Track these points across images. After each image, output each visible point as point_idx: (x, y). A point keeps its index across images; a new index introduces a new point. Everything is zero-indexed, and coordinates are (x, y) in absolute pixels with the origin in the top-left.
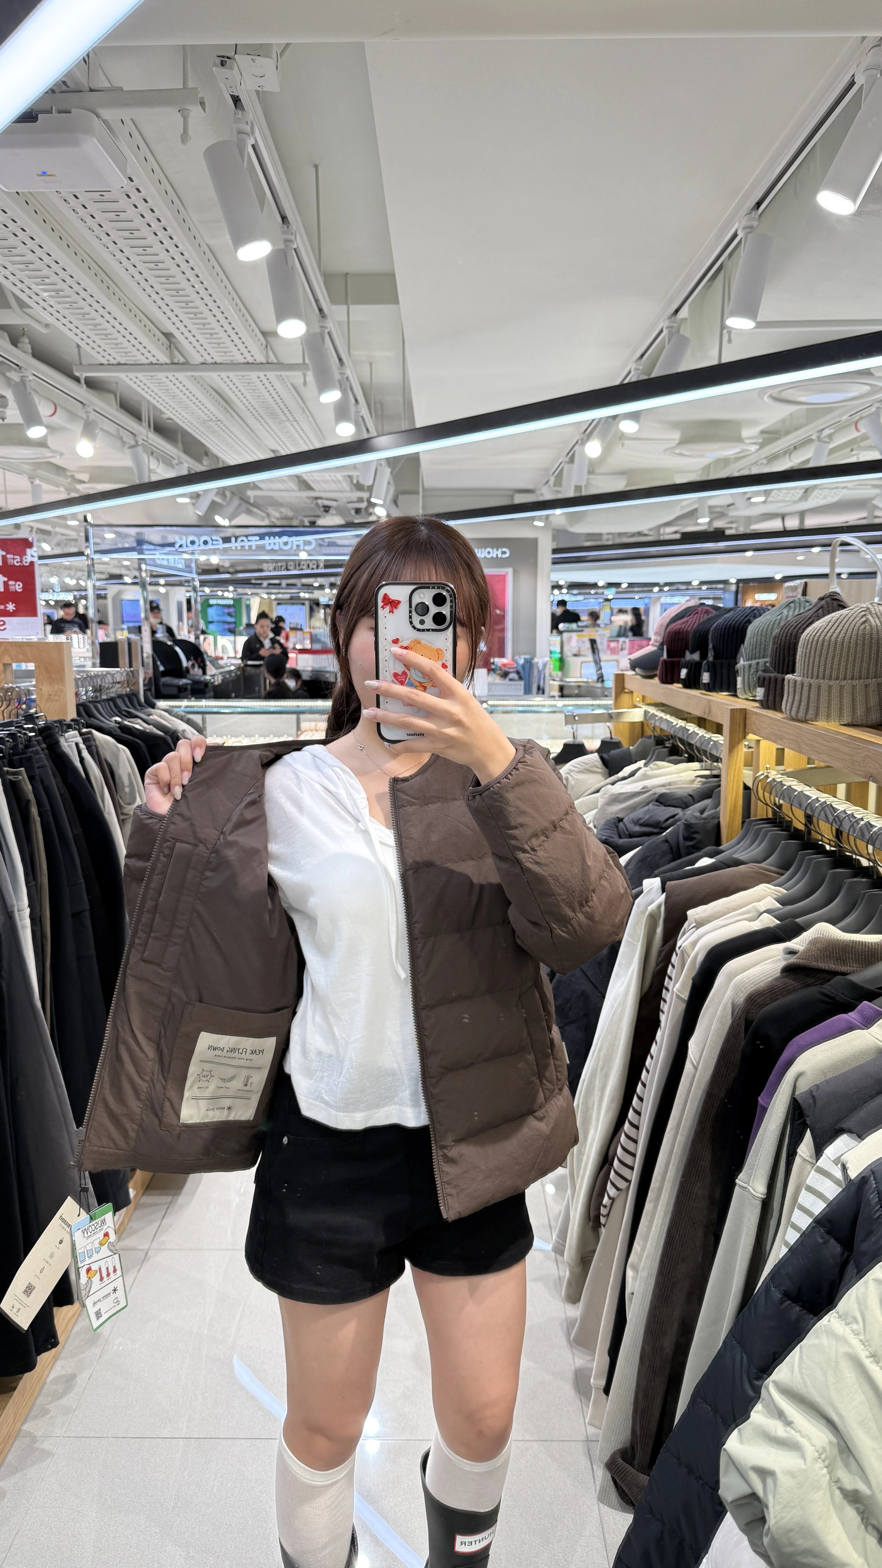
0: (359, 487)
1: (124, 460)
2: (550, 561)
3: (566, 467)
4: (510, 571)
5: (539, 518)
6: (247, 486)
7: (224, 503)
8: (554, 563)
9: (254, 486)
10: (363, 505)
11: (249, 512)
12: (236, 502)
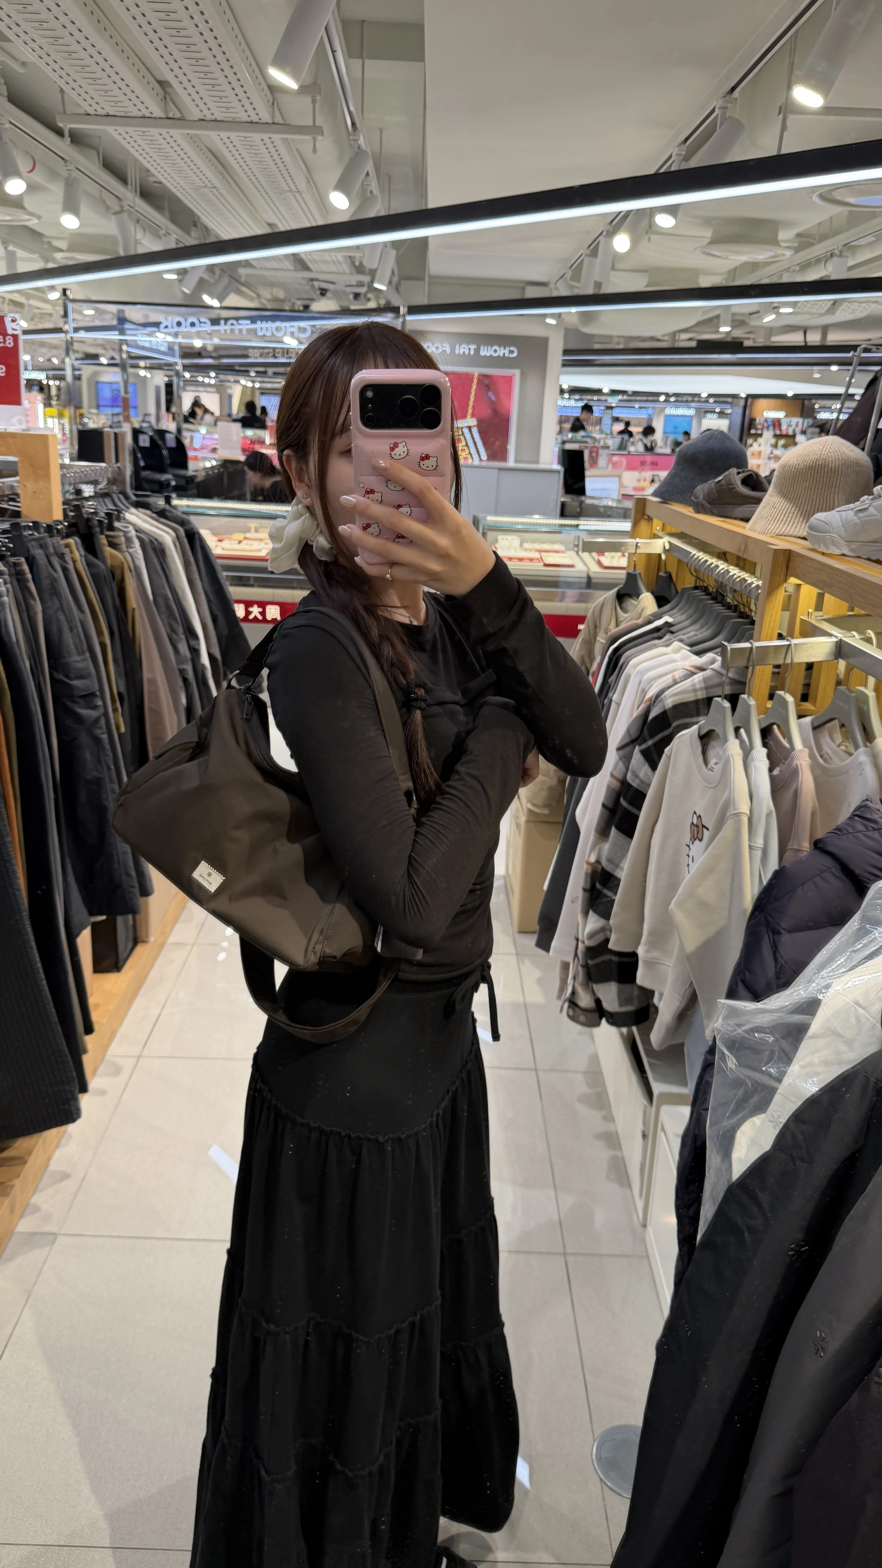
0: (360, 269)
1: (107, 226)
2: (560, 363)
3: (587, 260)
4: (517, 373)
5: (552, 316)
6: (238, 263)
7: (212, 281)
8: (564, 365)
9: (247, 264)
10: (362, 290)
11: (239, 292)
12: (226, 280)
